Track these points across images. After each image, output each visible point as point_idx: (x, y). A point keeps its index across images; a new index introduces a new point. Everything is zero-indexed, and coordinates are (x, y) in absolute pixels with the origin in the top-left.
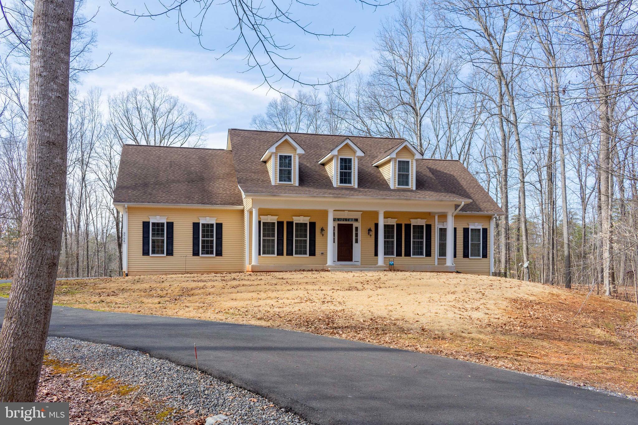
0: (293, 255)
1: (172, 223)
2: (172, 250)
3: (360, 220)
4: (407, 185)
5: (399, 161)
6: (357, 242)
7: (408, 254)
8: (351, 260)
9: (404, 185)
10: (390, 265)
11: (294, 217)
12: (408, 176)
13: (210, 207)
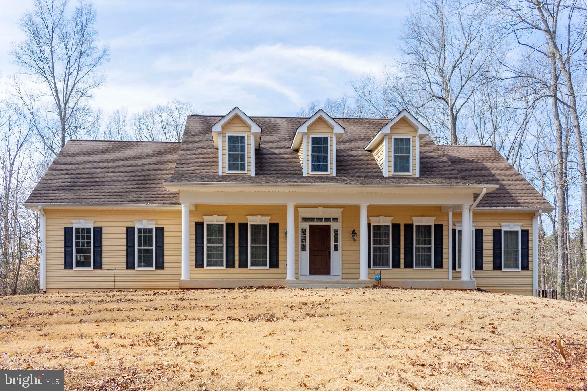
0: (247, 267)
1: (100, 229)
2: (101, 263)
3: (340, 220)
4: (408, 170)
5: (395, 139)
6: (336, 248)
7: (409, 265)
8: (328, 273)
9: (403, 172)
10: (376, 279)
11: (248, 217)
12: (408, 158)
13: (146, 208)
